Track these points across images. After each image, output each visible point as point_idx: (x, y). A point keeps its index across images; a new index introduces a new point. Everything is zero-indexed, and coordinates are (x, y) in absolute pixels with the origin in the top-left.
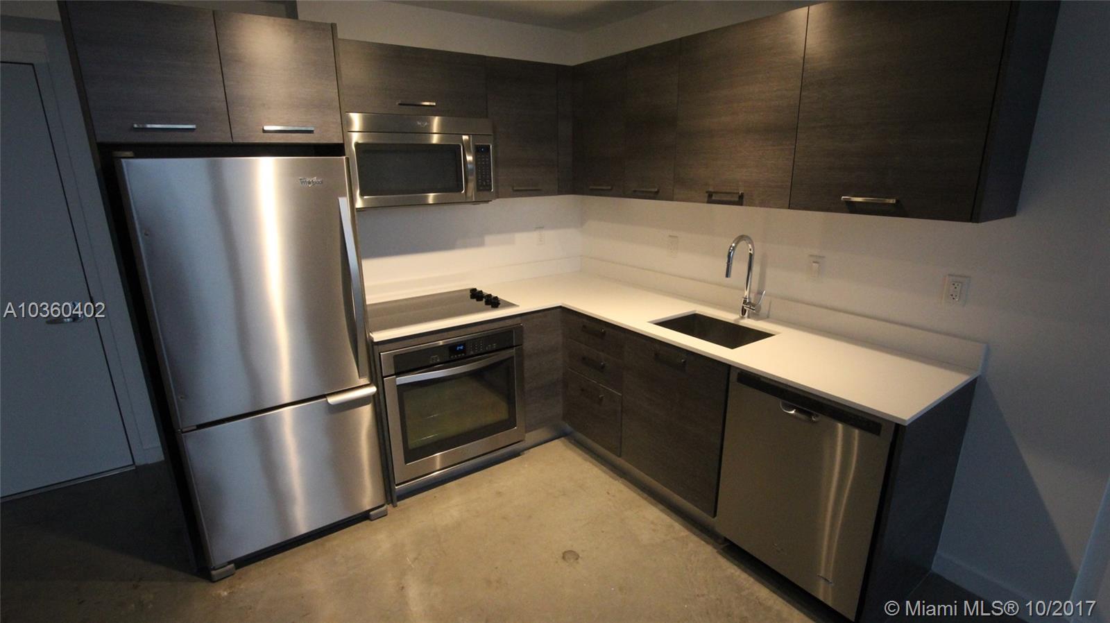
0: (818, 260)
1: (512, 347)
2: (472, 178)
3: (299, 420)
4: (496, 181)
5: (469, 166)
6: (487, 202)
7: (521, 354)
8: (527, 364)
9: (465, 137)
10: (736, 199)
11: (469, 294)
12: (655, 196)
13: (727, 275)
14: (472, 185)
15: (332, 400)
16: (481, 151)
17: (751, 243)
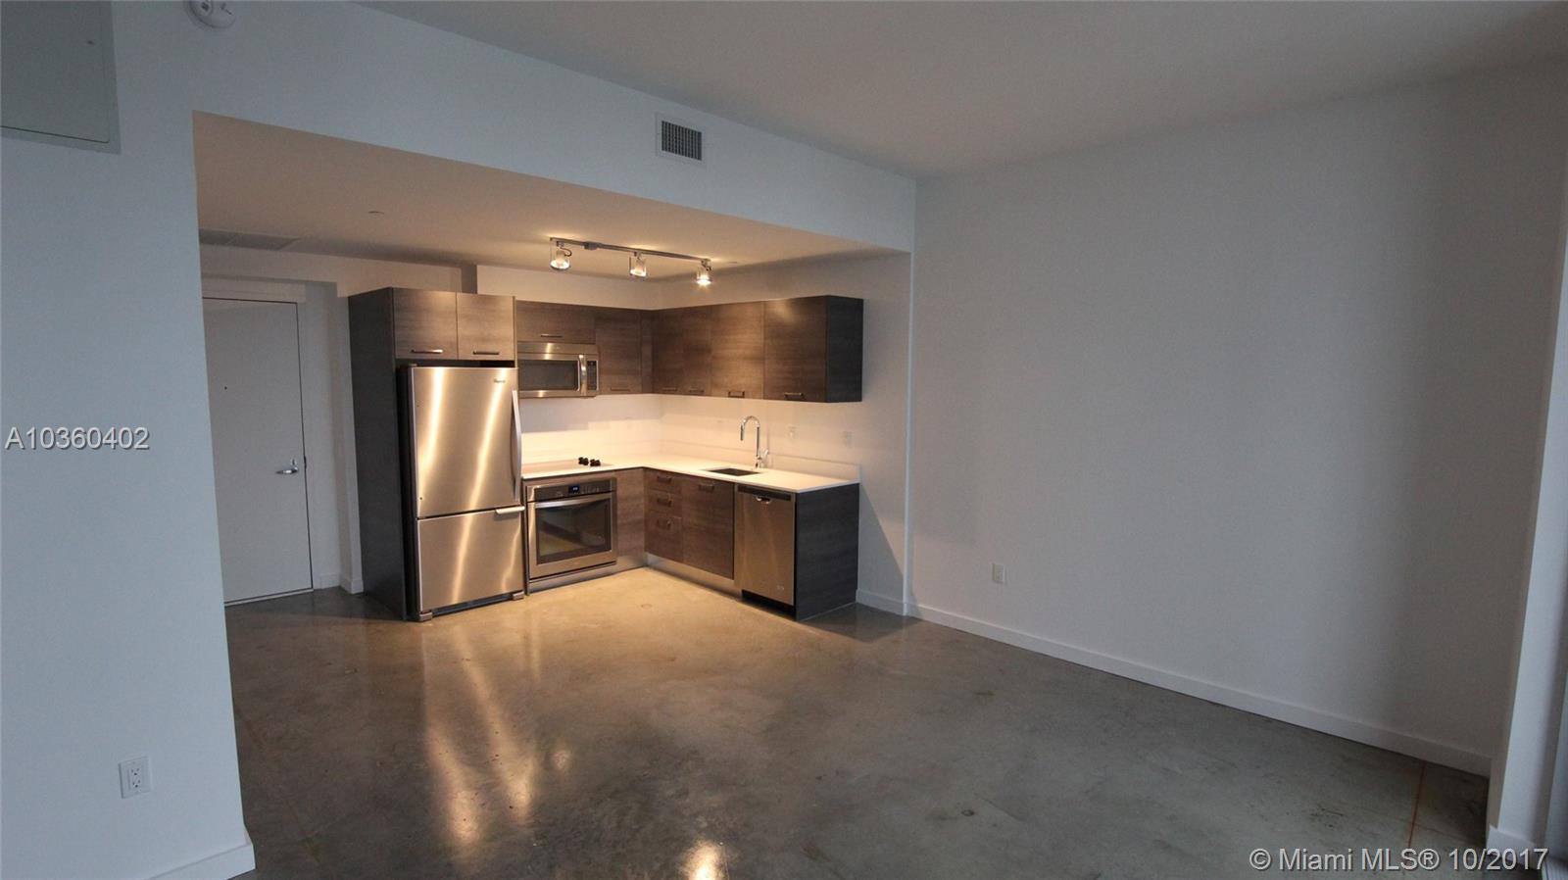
0: (792, 430)
1: (609, 492)
2: (585, 382)
3: (477, 521)
4: (600, 383)
5: (584, 374)
6: (593, 397)
7: (615, 496)
8: (619, 506)
9: (581, 357)
10: (741, 394)
11: (578, 461)
12: (701, 393)
13: (742, 439)
14: (584, 386)
15: (499, 511)
16: (591, 364)
17: (756, 419)
